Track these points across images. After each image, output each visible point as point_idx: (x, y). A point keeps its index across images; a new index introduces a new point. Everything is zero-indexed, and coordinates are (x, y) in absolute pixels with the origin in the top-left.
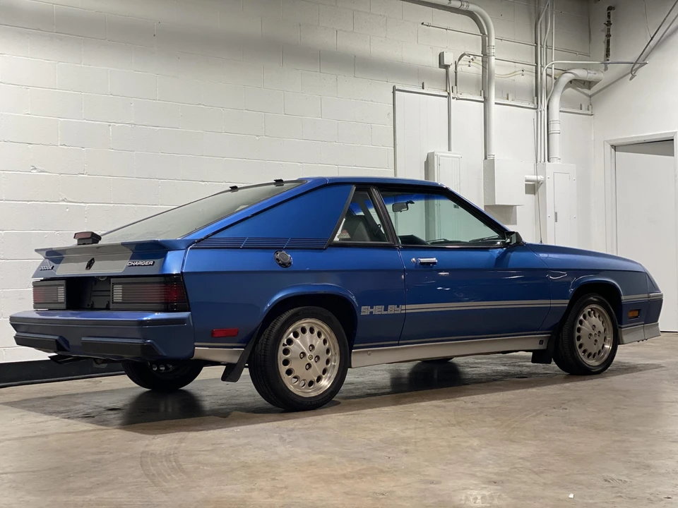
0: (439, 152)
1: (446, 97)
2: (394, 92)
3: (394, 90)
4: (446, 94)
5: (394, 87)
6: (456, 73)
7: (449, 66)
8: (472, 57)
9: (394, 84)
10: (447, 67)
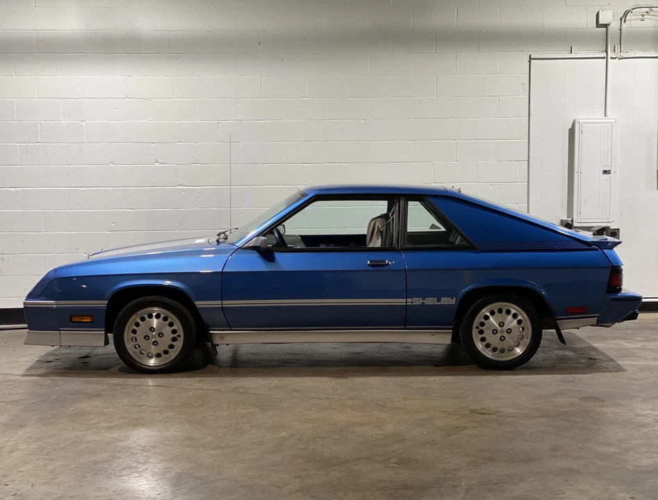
0: (583, 119)
1: (604, 58)
2: (530, 62)
3: (531, 59)
4: (604, 55)
5: (530, 56)
6: (620, 30)
7: (609, 24)
8: (647, 9)
9: (530, 53)
10: (606, 26)
